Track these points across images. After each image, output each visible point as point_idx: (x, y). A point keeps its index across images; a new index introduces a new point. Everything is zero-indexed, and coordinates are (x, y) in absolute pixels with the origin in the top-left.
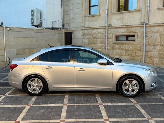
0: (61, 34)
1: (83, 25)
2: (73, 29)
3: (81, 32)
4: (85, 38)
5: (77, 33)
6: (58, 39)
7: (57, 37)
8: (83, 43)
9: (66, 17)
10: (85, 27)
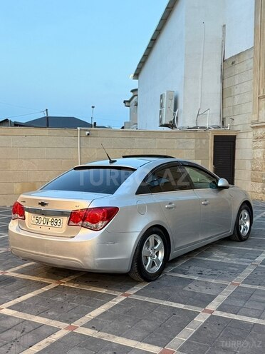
0: (204, 141)
1: (254, 118)
2: (238, 128)
3: (250, 135)
4: (257, 148)
5: (243, 136)
6: (195, 152)
7: (193, 147)
8: (253, 159)
9: (228, 102)
10: (260, 121)
